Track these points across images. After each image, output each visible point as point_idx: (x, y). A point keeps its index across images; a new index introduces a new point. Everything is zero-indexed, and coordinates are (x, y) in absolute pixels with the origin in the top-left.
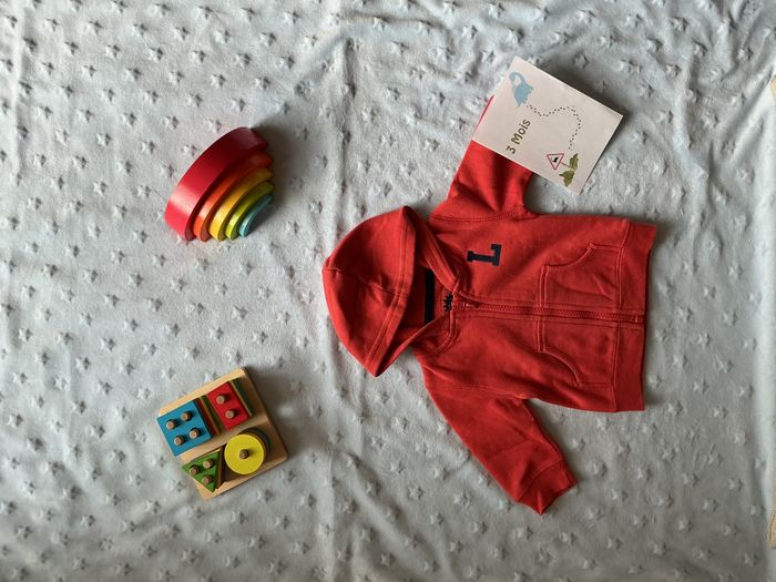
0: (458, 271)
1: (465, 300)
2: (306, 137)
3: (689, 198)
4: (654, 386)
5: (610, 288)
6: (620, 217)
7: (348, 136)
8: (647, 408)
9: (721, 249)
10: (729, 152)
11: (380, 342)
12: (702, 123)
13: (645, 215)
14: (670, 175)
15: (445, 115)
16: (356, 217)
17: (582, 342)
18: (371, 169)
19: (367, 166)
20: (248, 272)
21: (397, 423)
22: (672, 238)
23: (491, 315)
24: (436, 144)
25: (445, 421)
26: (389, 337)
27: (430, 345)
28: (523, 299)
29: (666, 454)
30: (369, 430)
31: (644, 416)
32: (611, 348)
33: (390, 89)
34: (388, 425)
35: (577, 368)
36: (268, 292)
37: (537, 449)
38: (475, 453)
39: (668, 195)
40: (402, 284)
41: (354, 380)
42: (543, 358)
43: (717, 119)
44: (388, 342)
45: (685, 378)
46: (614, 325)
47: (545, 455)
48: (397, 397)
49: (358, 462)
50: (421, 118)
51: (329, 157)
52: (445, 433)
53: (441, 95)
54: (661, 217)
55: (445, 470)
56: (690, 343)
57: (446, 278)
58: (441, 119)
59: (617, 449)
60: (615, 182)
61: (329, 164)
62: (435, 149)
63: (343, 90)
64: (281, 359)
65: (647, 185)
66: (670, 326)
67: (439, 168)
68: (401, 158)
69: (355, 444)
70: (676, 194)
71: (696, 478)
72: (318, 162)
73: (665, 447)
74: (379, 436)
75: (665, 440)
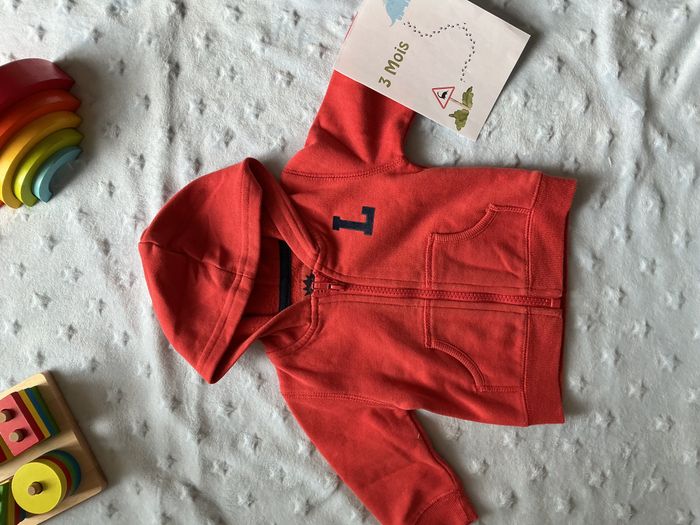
0: (320, 244)
1: (330, 280)
2: (122, 71)
3: (619, 143)
4: (576, 391)
5: (516, 261)
6: (529, 169)
7: (176, 69)
8: (568, 419)
9: (662, 209)
10: (671, 82)
11: (217, 338)
12: (635, 44)
13: (562, 165)
14: (593, 113)
15: (300, 40)
16: (188, 173)
17: (482, 334)
18: (207, 111)
19: (202, 107)
20: (52, 248)
21: (246, 443)
22: (598, 195)
23: (364, 299)
24: (290, 77)
25: (308, 439)
26: (230, 331)
27: (286, 340)
28: (405, 278)
29: (594, 479)
30: (209, 451)
31: (564, 430)
32: (519, 341)
33: (229, 7)
34: (234, 444)
35: (476, 367)
36: (77, 274)
37: (426, 474)
38: (347, 480)
39: (591, 139)
40: (245, 261)
41: (189, 386)
42: (431, 355)
43: (653, 39)
44: (228, 338)
45: (618, 379)
46: (523, 310)
47: (436, 482)
48: (246, 407)
49: (195, 493)
50: (270, 43)
51: (152, 96)
52: (307, 454)
53: (295, 14)
54: (583, 168)
55: (307, 502)
56: (624, 334)
57: (304, 253)
58: (296, 44)
59: (529, 473)
60: (522, 123)
61: (152, 106)
62: (289, 83)
63: (168, 10)
64: (94, 360)
65: (564, 127)
66: (596, 310)
67: (294, 109)
68: (246, 96)
69: (191, 470)
70: (602, 138)
71: (633, 509)
72: (137, 103)
73: (593, 469)
74: (222, 459)
75: (592, 461)
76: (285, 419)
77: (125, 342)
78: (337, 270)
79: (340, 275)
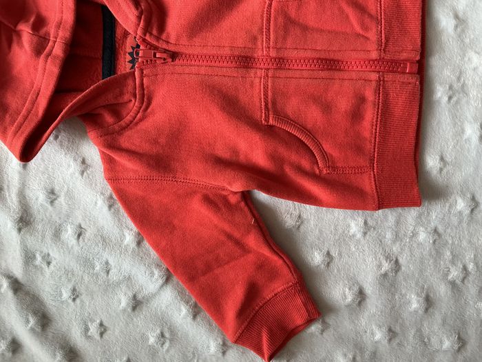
0: (143, 5)
1: (155, 48)
17: (326, 107)
21: (69, 234)
23: (194, 70)
25: (135, 229)
28: (239, 43)
29: (455, 273)
30: (31, 242)
31: (420, 216)
32: (369, 114)
34: (57, 234)
35: (319, 146)
42: (269, 131)
46: (374, 76)
49: (17, 286)
52: (133, 245)
55: (135, 297)
57: (126, 15)
59: (380, 266)
69: (13, 261)
73: (453, 262)
74: (45, 251)
75: (452, 253)
76: (110, 207)
78: (164, 36)
79: (168, 42)
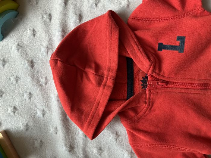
16: (75, 22)
23: (178, 90)
26: (101, 110)
40: (109, 69)
44: (101, 113)
57: (143, 64)
76: (131, 157)
77: (44, 115)
78: (161, 73)
79: (164, 76)
